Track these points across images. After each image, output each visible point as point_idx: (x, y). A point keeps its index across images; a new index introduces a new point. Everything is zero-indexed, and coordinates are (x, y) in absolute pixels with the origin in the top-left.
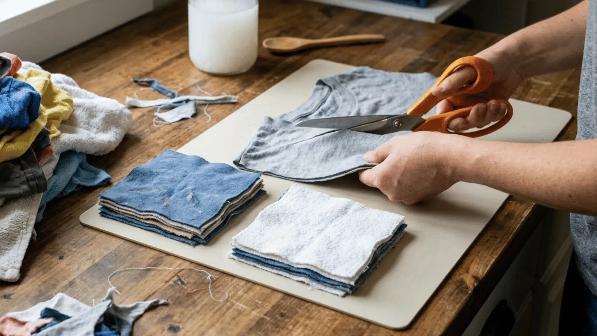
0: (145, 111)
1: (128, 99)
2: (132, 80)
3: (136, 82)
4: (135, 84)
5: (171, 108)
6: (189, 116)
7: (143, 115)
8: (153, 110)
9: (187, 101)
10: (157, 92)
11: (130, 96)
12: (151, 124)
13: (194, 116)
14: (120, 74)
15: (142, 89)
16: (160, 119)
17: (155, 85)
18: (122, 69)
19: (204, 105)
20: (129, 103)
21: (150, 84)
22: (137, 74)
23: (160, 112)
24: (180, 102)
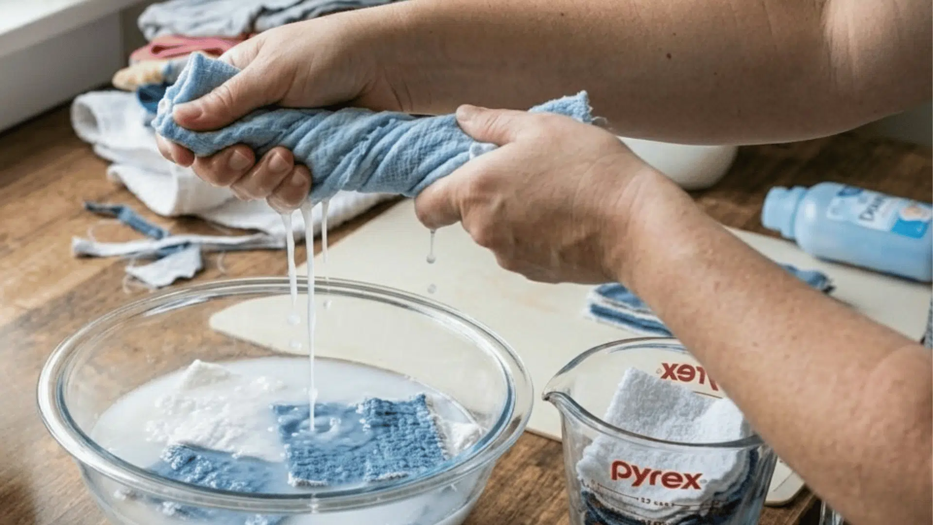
0: (108, 263)
1: (77, 241)
2: (83, 205)
3: (90, 208)
4: (88, 213)
5: (157, 257)
6: (190, 273)
7: (104, 271)
8: (122, 262)
9: (186, 245)
10: (129, 229)
11: (82, 234)
12: (119, 288)
13: (199, 273)
14: (61, 194)
15: (103, 222)
16: (134, 278)
17: (125, 216)
18: (66, 184)
19: (218, 252)
20: (76, 249)
21: (115, 213)
22: (92, 194)
23: (135, 265)
24: (173, 248)
